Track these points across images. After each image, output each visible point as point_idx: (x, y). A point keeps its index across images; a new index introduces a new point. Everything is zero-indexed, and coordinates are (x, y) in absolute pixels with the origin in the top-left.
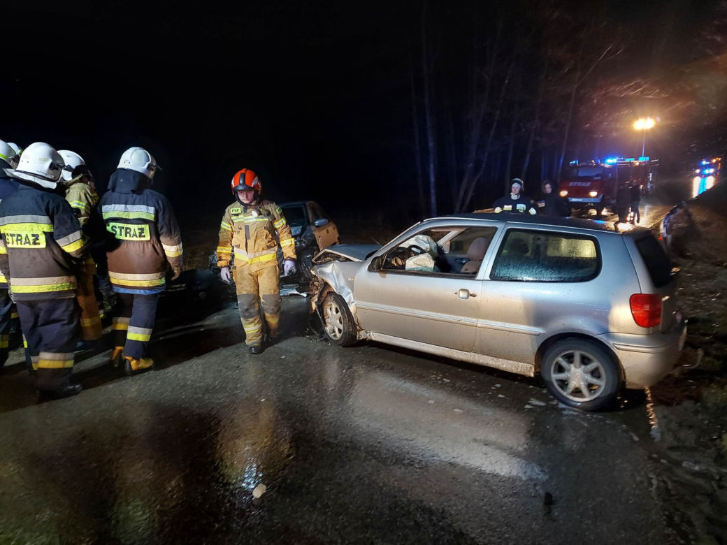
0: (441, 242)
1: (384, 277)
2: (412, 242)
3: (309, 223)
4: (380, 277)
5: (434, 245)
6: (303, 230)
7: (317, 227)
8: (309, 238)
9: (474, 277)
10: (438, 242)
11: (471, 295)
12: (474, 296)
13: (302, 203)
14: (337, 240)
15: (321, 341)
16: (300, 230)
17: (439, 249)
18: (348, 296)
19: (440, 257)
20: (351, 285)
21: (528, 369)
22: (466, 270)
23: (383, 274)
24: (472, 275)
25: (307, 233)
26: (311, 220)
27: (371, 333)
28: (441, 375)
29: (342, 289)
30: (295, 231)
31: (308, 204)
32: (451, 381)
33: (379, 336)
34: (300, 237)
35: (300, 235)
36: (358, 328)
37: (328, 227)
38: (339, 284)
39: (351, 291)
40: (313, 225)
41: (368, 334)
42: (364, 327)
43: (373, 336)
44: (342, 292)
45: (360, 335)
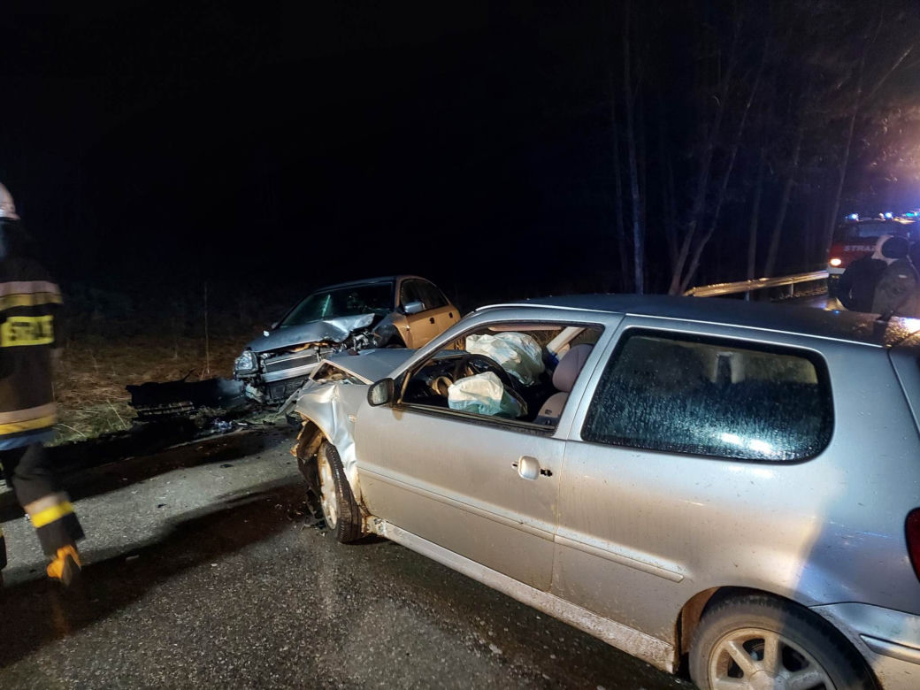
0: (554, 346)
1: (399, 418)
3: (392, 308)
4: (393, 418)
6: (377, 320)
7: (407, 315)
9: (553, 432)
11: (543, 472)
12: (550, 474)
15: (314, 526)
16: (371, 320)
20: (353, 429)
21: (657, 650)
22: (547, 412)
23: (399, 413)
24: (548, 428)
25: (383, 324)
26: (397, 304)
27: (384, 524)
28: (490, 633)
29: (339, 434)
30: (364, 322)
31: (400, 280)
32: (504, 653)
33: (395, 531)
34: (370, 331)
35: (370, 328)
36: (362, 511)
37: (436, 314)
38: (338, 424)
39: (352, 440)
40: (399, 312)
41: (377, 526)
42: (371, 511)
43: (386, 529)
44: (339, 442)
45: (366, 524)
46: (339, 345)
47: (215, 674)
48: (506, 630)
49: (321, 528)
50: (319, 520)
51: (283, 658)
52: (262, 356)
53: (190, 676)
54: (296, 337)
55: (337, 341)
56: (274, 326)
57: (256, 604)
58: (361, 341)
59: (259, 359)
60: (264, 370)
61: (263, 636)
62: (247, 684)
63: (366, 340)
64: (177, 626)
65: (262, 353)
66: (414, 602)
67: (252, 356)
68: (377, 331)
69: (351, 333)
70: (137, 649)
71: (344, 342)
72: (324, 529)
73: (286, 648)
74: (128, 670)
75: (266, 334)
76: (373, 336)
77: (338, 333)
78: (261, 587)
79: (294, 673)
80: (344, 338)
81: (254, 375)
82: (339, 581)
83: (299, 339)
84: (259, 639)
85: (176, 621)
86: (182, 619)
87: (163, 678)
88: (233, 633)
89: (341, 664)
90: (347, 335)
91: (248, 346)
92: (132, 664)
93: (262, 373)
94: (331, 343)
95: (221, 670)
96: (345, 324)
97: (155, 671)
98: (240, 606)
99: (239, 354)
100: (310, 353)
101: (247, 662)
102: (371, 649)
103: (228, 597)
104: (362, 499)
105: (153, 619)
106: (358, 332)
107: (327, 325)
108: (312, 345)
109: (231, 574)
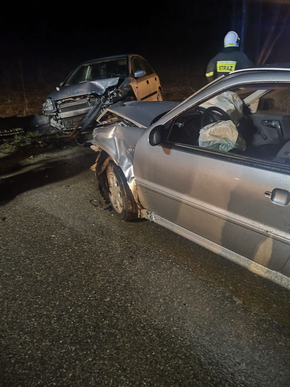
2: (213, 102)
3: (128, 75)
4: (163, 153)
5: (239, 104)
6: (120, 81)
7: (136, 78)
8: (126, 89)
10: (245, 100)
13: (125, 56)
14: (157, 90)
15: (105, 209)
16: (117, 81)
17: (246, 108)
18: (129, 169)
19: (246, 117)
20: (132, 157)
23: (167, 150)
25: (124, 84)
26: (130, 72)
27: (153, 214)
28: (231, 288)
29: (122, 159)
30: (113, 83)
31: (130, 57)
32: (244, 303)
33: (161, 220)
34: (117, 88)
35: (117, 86)
36: (139, 206)
37: (149, 78)
38: (120, 153)
39: (131, 164)
40: (132, 77)
41: (149, 216)
42: (145, 207)
43: (155, 218)
44: (122, 163)
45: (141, 213)
46: (100, 96)
47: (68, 320)
48: (239, 285)
49: (110, 210)
50: (108, 205)
51: (109, 307)
52: (58, 103)
53: (52, 322)
54: (76, 91)
55: (99, 94)
56: (61, 84)
57: (83, 265)
58: (112, 94)
59: (56, 104)
60: (60, 111)
61: (93, 289)
62: (90, 328)
63: (115, 94)
64: (38, 281)
65: (58, 101)
66: (178, 264)
67: (52, 102)
68: (121, 89)
69: (107, 89)
70: (16, 300)
71: (103, 95)
72: (112, 211)
73: (108, 299)
74: (12, 318)
75: (58, 89)
76: (119, 91)
77: (99, 89)
78: (84, 251)
79: (118, 319)
80: (103, 92)
81: (55, 114)
82: (129, 248)
83: (78, 93)
84: (90, 292)
85: (37, 278)
86: (41, 276)
87: (35, 324)
88: (74, 286)
89: (145, 312)
90: (105, 90)
91: (49, 96)
92: (14, 312)
93: (59, 113)
94: (96, 96)
95: (71, 316)
96: (102, 84)
97: (29, 318)
98: (74, 266)
99: (45, 101)
100: (84, 101)
101: (86, 310)
102: (161, 300)
103: (65, 260)
104: (138, 199)
105: (23, 276)
106: (110, 88)
107: (92, 84)
108: (85, 97)
109: (65, 242)
